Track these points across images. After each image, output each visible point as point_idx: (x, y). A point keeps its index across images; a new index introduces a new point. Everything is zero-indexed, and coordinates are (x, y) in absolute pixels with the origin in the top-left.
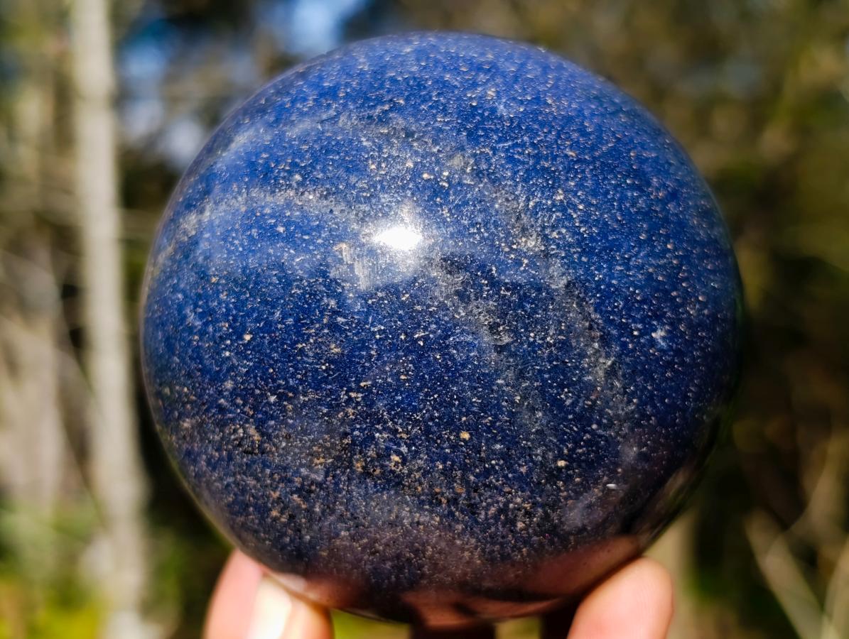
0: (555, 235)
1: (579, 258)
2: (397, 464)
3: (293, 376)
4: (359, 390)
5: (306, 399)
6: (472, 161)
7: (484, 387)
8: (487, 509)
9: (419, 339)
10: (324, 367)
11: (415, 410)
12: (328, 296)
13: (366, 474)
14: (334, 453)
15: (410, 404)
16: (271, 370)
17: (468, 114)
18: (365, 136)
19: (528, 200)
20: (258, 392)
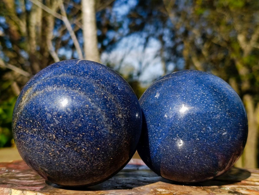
0: (124, 116)
1: (127, 121)
2: (83, 151)
3: (69, 128)
4: (82, 134)
5: (70, 133)
6: (113, 97)
7: (105, 140)
8: (95, 164)
9: (97, 128)
10: (76, 128)
11: (91, 141)
12: (82, 114)
13: (76, 151)
14: (71, 145)
16: (64, 125)
17: (113, 87)
18: (95, 85)
19: (121, 108)
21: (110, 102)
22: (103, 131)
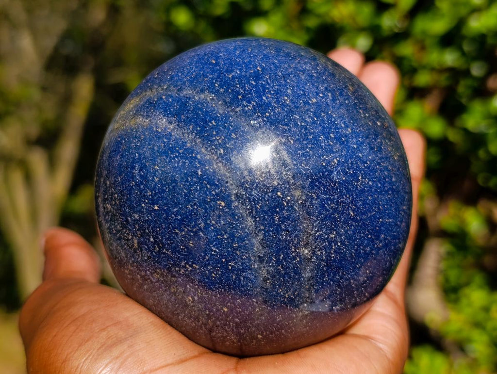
0: (319, 253)
1: (323, 267)
3: (166, 239)
4: (191, 266)
5: (166, 252)
6: (304, 198)
7: (246, 299)
8: (217, 333)
9: (230, 265)
10: (182, 247)
11: (210, 289)
12: (202, 221)
13: (174, 294)
14: (165, 278)
15: (210, 286)
16: (158, 229)
17: (318, 169)
19: (317, 231)
20: (147, 231)
21: (287, 211)
22: (244, 277)
